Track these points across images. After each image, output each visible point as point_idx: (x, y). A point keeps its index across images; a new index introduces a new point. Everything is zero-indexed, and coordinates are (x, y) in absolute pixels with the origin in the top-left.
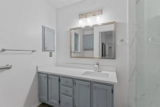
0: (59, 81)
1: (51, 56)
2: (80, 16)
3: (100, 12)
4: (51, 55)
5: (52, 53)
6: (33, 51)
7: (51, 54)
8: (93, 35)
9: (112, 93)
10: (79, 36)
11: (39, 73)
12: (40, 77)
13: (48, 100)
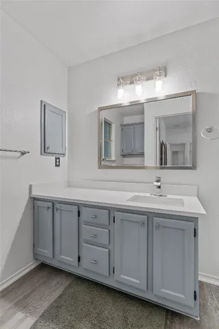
0: (79, 215)
1: (59, 166)
2: (119, 79)
3: (163, 71)
4: (58, 163)
5: (59, 158)
6: (23, 153)
7: (58, 160)
8: (143, 123)
9: (195, 236)
10: (113, 127)
11: (34, 200)
12: (36, 208)
13: (53, 257)
